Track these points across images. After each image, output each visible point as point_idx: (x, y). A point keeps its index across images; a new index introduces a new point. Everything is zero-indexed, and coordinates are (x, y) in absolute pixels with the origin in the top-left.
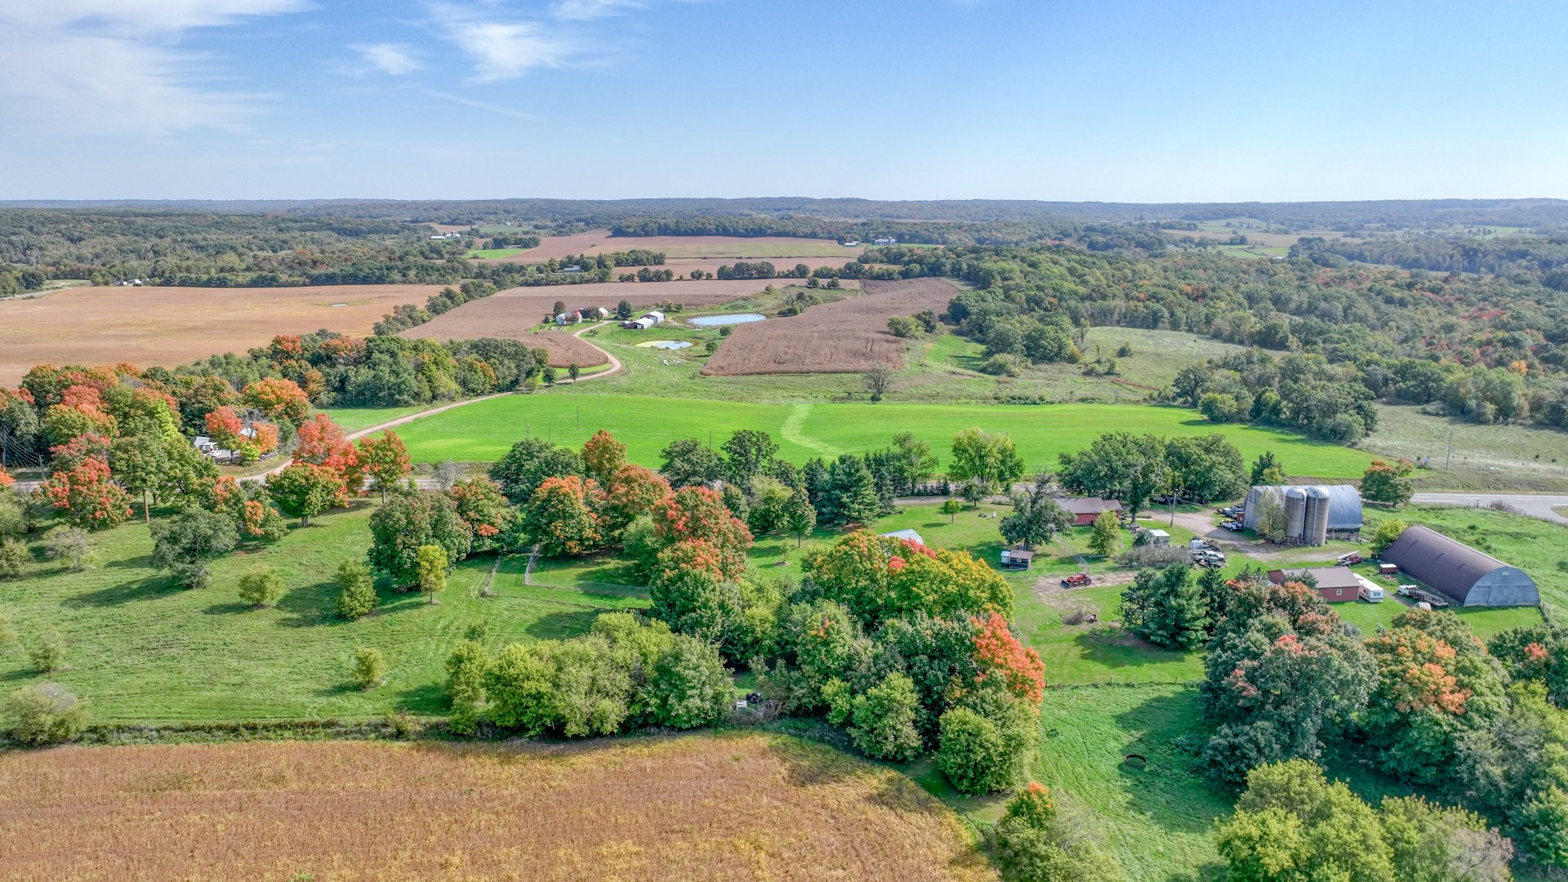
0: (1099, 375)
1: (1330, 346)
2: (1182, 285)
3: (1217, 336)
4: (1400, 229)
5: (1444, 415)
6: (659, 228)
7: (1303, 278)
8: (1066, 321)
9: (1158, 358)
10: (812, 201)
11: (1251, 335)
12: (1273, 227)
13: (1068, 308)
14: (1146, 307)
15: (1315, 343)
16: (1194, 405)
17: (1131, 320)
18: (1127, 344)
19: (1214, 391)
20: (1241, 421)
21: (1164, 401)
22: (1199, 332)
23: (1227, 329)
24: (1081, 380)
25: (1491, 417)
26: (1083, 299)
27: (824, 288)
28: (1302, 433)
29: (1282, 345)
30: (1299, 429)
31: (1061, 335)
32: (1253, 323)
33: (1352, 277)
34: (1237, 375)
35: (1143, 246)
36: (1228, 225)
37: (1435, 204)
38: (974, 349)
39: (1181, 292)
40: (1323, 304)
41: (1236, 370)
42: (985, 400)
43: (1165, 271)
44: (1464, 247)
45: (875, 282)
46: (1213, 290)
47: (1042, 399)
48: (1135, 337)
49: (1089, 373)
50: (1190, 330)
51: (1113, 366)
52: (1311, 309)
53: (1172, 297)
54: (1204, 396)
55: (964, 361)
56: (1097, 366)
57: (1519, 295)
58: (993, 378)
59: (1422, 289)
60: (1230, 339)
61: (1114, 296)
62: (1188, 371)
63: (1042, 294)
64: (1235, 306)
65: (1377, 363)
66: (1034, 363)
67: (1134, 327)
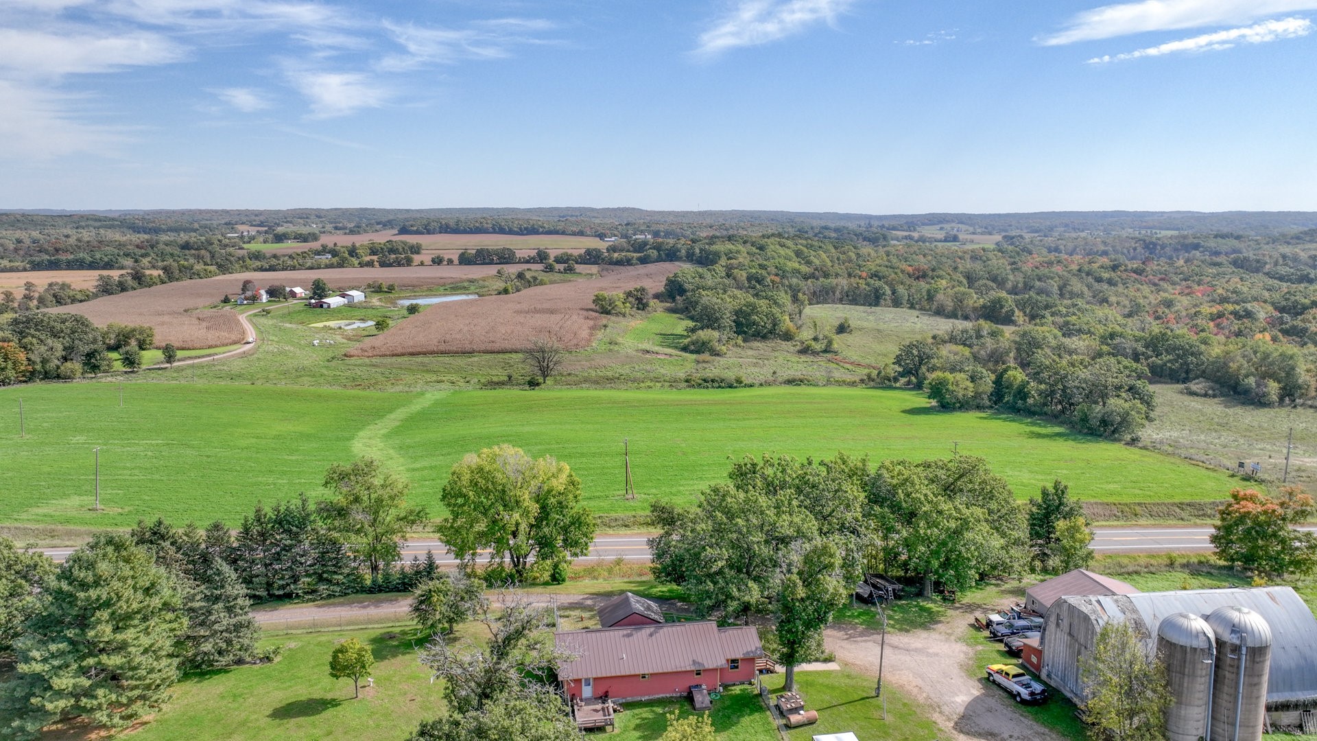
0: (815, 353)
1: (1060, 320)
2: (904, 266)
3: (940, 312)
4: (1083, 231)
5: (1214, 396)
6: (440, 227)
7: (1014, 263)
8: (784, 298)
9: (879, 334)
10: (592, 210)
11: (975, 309)
12: (979, 230)
13: (790, 286)
14: (868, 284)
15: (1043, 317)
16: (919, 386)
17: (852, 298)
18: (846, 319)
19: (943, 369)
20: (979, 408)
21: (883, 382)
22: (921, 309)
23: (949, 305)
24: (794, 359)
25: (1275, 398)
26: (806, 278)
27: (560, 272)
28: (1061, 424)
29: (1008, 320)
30: (1055, 418)
31: (775, 310)
32: (975, 300)
33: (1059, 262)
34: (966, 352)
35: (869, 241)
36: (941, 229)
37: (1105, 215)
38: (681, 325)
39: (903, 271)
40: (1038, 283)
41: (965, 345)
42: (673, 383)
43: (888, 256)
44: (1144, 241)
45: (612, 267)
46: (933, 270)
47: (739, 381)
48: (855, 314)
49: (805, 351)
50: (912, 307)
51: (830, 342)
52: (1028, 287)
53: (893, 275)
54: (932, 376)
55: (668, 339)
56: (813, 343)
57: (1218, 274)
58: (694, 356)
59: (1125, 270)
60: (953, 315)
61: (837, 275)
62: (911, 346)
63: (764, 272)
64: (956, 283)
65: (1121, 335)
66: (745, 341)
67: (856, 304)
